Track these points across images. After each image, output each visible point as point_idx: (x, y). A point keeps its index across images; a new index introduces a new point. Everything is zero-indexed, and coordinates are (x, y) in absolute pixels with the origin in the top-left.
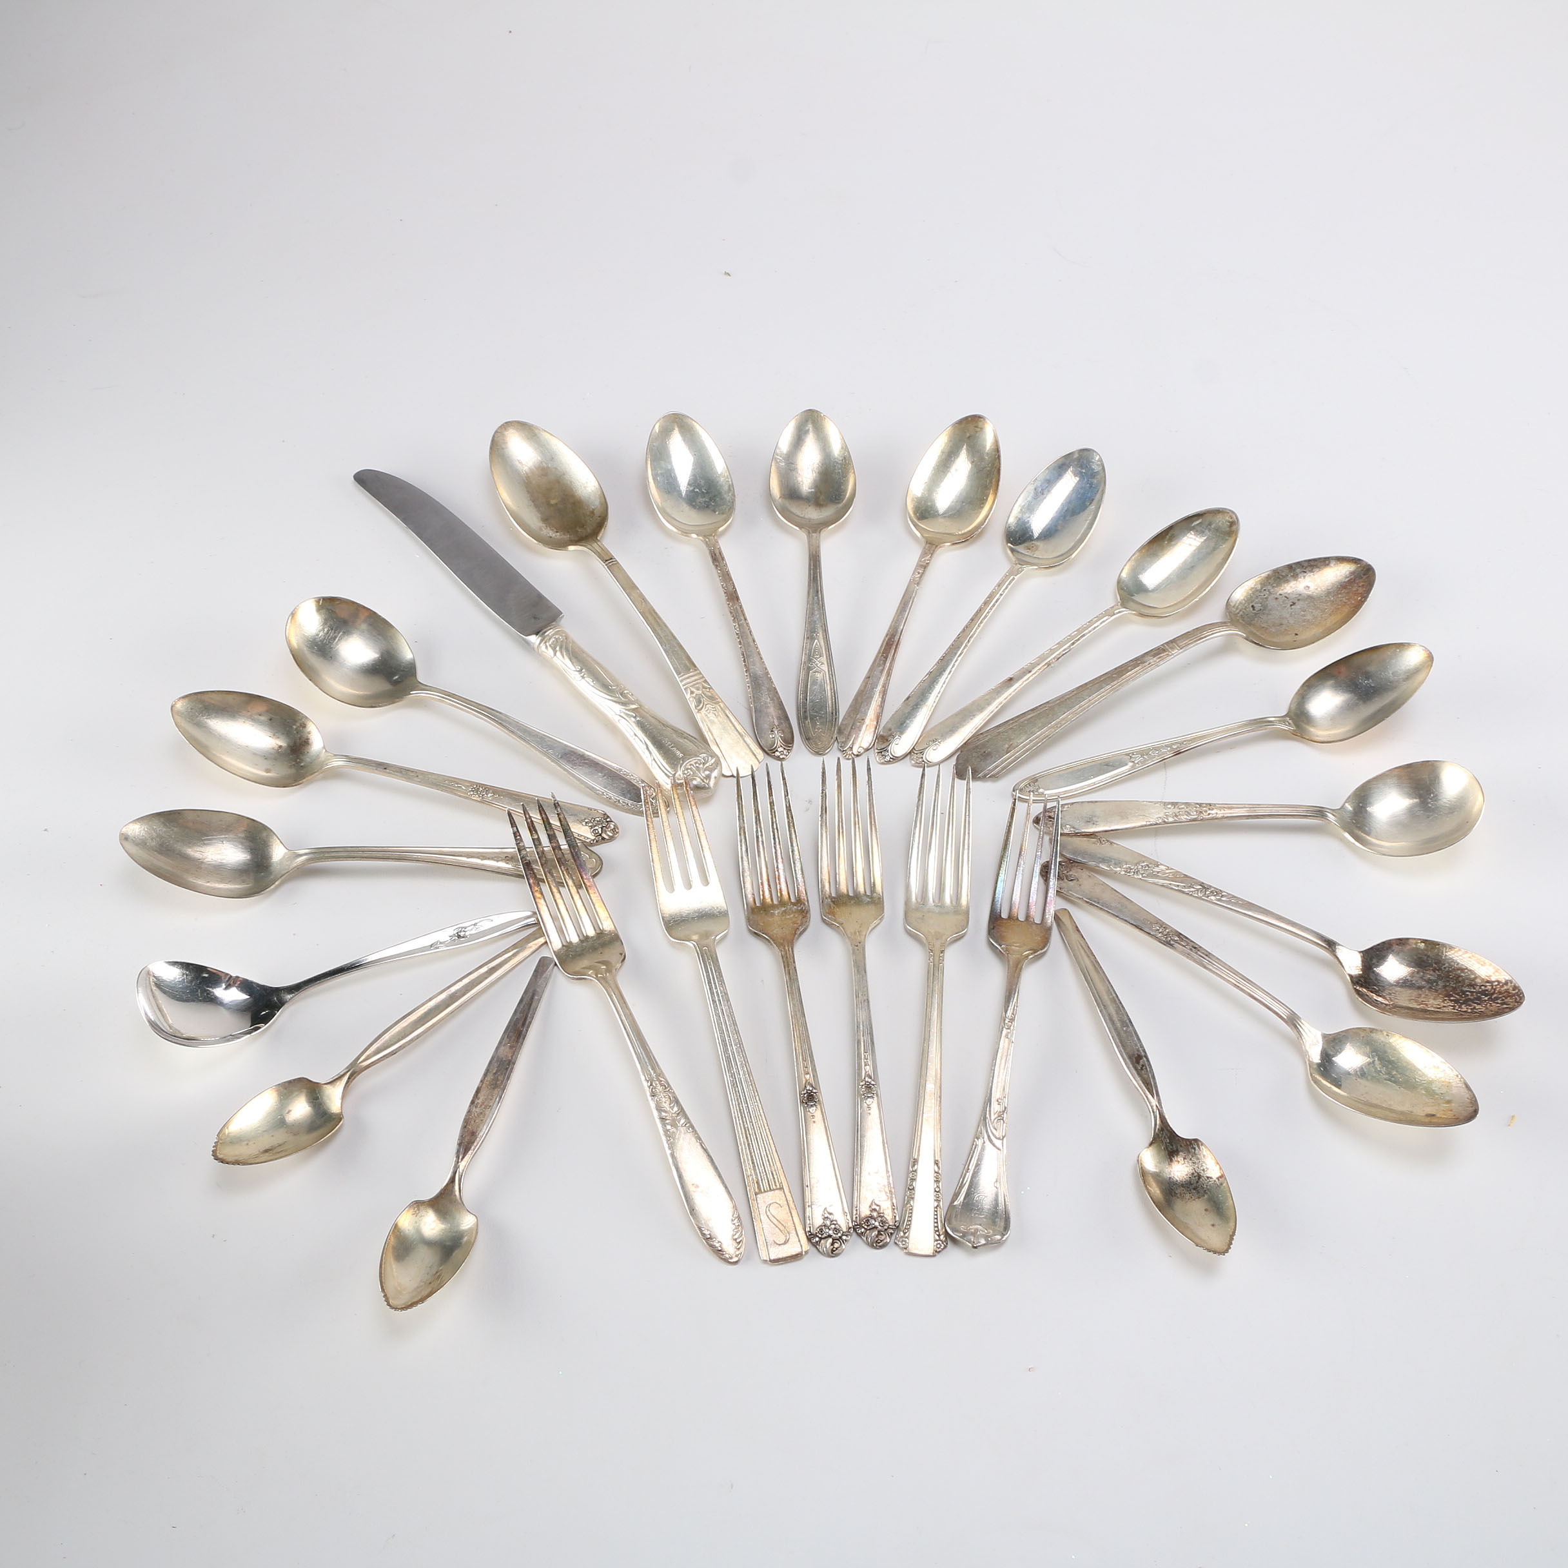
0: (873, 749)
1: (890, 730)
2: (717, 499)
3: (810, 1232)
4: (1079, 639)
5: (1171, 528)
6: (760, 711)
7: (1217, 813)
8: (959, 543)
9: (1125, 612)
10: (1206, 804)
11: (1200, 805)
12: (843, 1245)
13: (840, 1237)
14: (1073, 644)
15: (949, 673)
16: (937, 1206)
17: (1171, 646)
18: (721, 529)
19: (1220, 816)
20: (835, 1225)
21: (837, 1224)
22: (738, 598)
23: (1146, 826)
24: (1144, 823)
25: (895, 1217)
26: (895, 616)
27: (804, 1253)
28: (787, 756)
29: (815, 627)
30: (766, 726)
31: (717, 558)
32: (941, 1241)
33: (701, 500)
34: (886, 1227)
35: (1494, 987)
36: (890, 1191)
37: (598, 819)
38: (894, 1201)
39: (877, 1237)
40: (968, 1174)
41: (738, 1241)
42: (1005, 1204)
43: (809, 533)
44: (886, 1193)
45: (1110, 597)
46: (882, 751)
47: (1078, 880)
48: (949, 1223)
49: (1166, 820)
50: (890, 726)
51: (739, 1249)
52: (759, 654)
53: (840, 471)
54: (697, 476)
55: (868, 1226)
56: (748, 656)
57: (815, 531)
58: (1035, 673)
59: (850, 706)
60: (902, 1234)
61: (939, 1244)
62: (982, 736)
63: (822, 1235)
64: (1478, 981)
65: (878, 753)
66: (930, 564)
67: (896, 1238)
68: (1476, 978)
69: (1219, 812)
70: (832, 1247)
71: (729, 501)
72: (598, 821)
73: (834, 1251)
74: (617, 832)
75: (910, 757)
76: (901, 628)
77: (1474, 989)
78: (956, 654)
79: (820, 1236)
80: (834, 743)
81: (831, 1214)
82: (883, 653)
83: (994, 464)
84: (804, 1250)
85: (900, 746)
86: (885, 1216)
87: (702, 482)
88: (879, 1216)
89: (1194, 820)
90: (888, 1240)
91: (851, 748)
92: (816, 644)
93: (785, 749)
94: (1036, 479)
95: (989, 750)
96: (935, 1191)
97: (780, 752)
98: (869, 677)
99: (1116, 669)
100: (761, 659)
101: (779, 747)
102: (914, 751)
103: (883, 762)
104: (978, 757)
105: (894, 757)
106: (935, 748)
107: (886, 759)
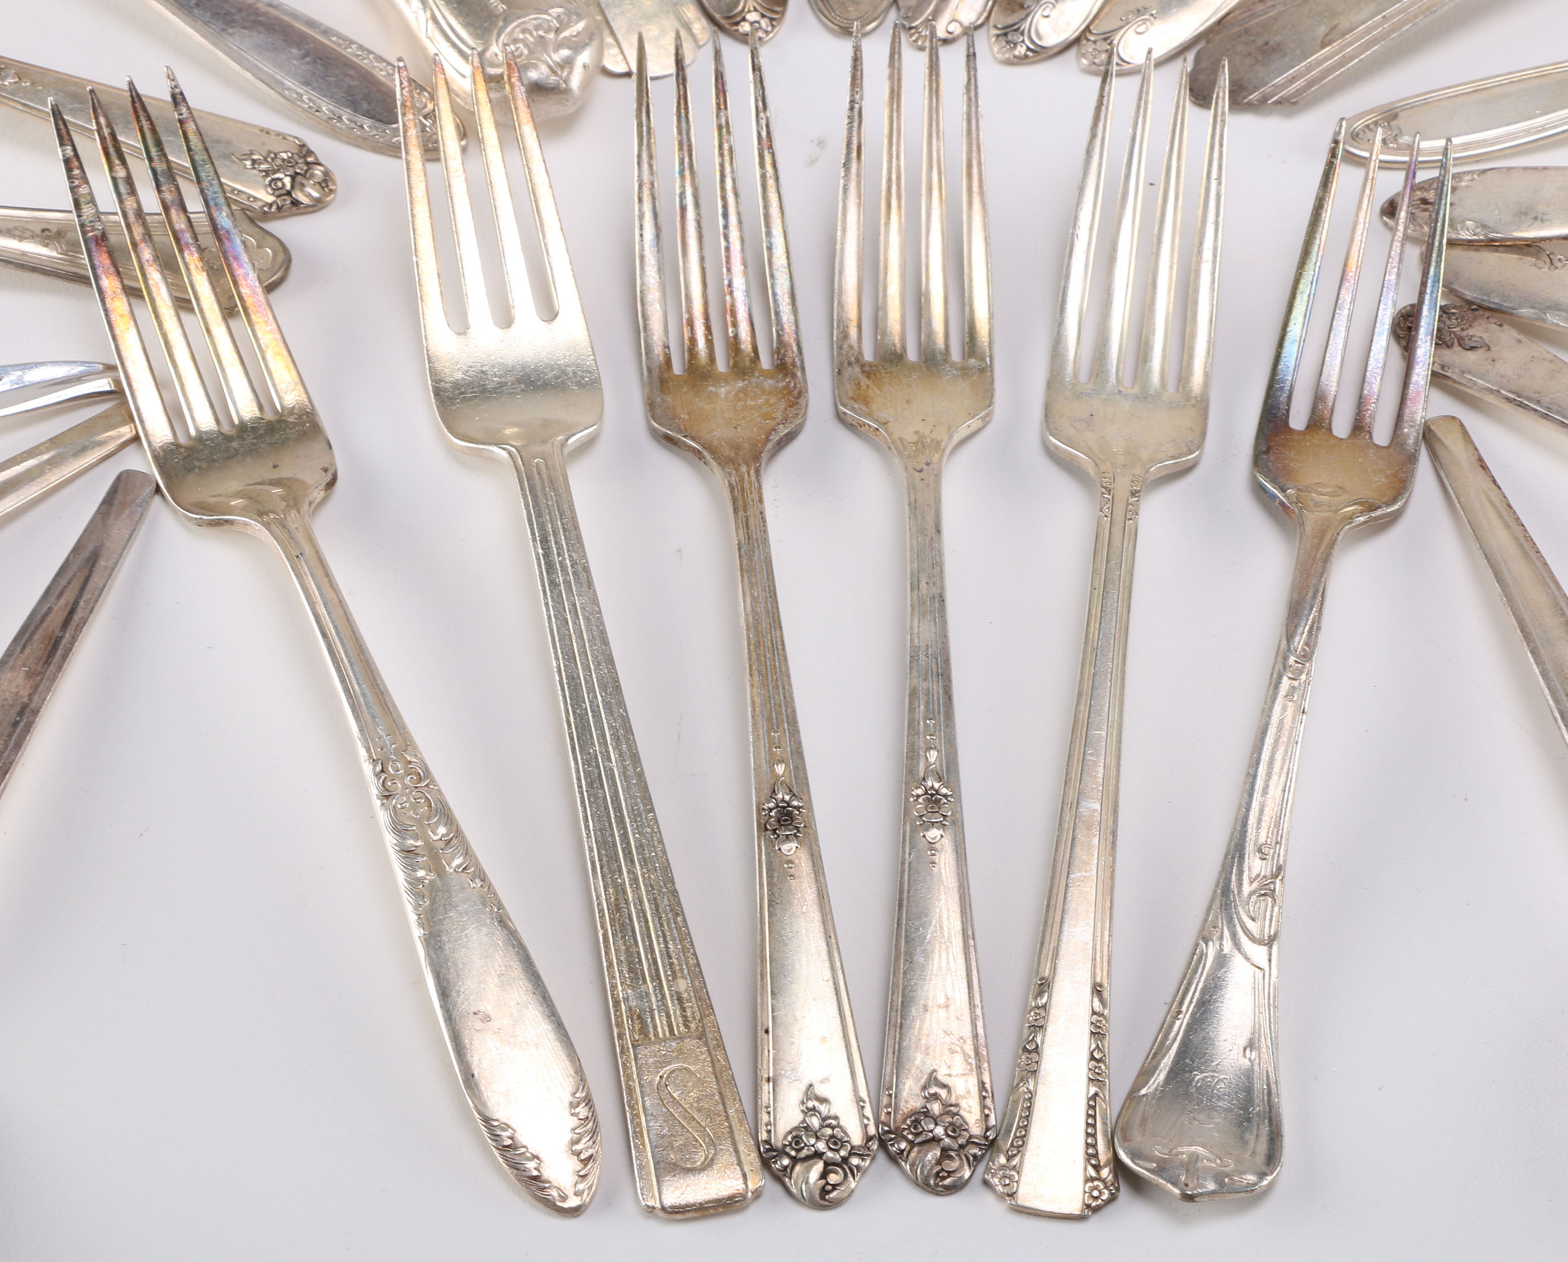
3: (767, 1142)
12: (851, 1179)
13: (845, 1160)
16: (1096, 1094)
20: (833, 1128)
21: (839, 1126)
25: (987, 1116)
27: (750, 1194)
32: (1103, 1181)
34: (961, 1141)
36: (977, 1053)
37: (284, 156)
38: (987, 1079)
39: (939, 1162)
40: (1178, 1023)
41: (583, 1157)
42: (1269, 1100)
44: (966, 1056)
46: (1008, 34)
48: (1125, 1139)
51: (584, 1177)
55: (917, 1135)
60: (1003, 1160)
61: (1096, 1188)
63: (798, 1151)
65: (998, 36)
67: (988, 1170)
70: (823, 1182)
72: (283, 160)
73: (829, 1192)
74: (331, 191)
79: (793, 1153)
80: (887, 10)
81: (823, 1100)
84: (751, 1186)
86: (962, 1113)
88: (948, 1113)
90: (967, 1173)
91: (930, 23)
93: (763, 16)
95: (1278, 38)
96: (1092, 1058)
97: (752, 24)
101: (749, 12)
102: (1090, 32)
103: (1009, 59)
104: (1250, 54)
105: (1037, 49)
106: (1141, 29)
107: (1017, 53)
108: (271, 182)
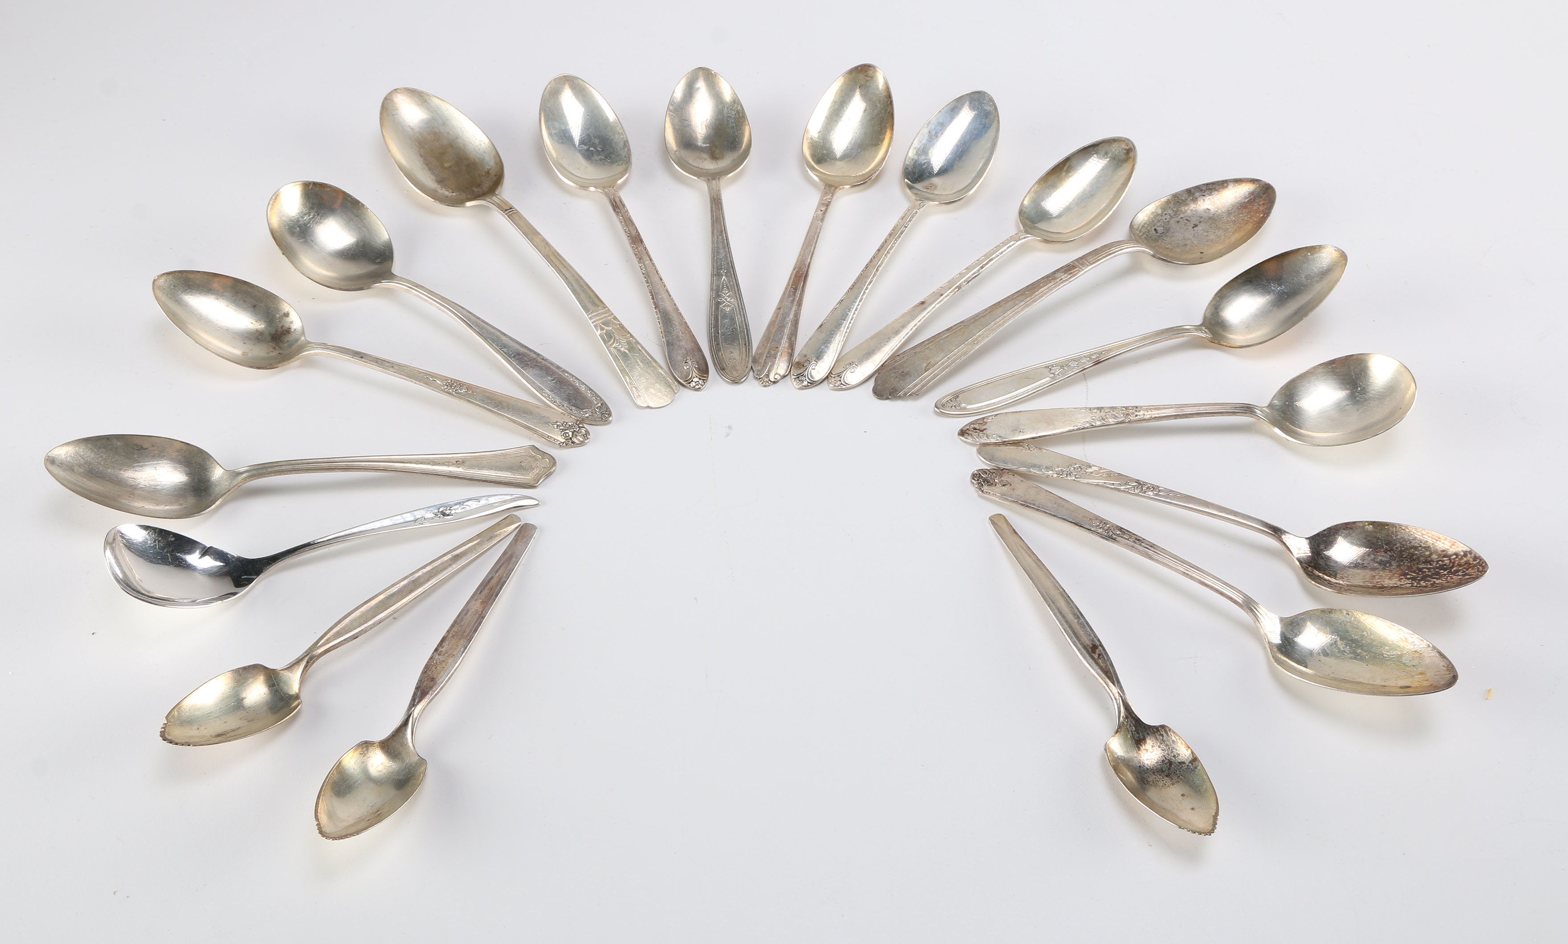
0: (789, 375)
1: (805, 356)
2: (613, 151)
4: (987, 263)
5: (1068, 159)
6: (672, 345)
7: (1144, 414)
8: (858, 185)
9: (1030, 238)
10: (1132, 407)
11: (1126, 408)
14: (982, 267)
15: (860, 301)
17: (1081, 262)
18: (620, 182)
19: (1148, 417)
22: (642, 241)
23: (1074, 430)
24: (1072, 428)
26: (801, 251)
28: (702, 385)
29: (720, 264)
30: (680, 359)
31: (617, 206)
33: (596, 156)
35: (1452, 561)
37: (570, 424)
43: (708, 180)
45: (1011, 224)
47: (1011, 485)
49: (1094, 424)
50: (804, 353)
52: (667, 291)
53: (734, 125)
54: (592, 135)
56: (656, 294)
57: (714, 179)
58: (946, 297)
59: (764, 336)
62: (898, 358)
64: (1434, 557)
65: (795, 379)
66: (832, 202)
68: (1431, 554)
69: (1146, 413)
71: (625, 157)
74: (588, 438)
75: (828, 381)
76: (808, 263)
77: (1431, 565)
78: (865, 283)
80: (749, 372)
82: (792, 285)
83: (886, 110)
85: (819, 370)
87: (597, 141)
89: (1122, 422)
91: (768, 376)
92: (723, 281)
93: (700, 379)
94: (929, 122)
95: (907, 370)
97: (696, 382)
98: (780, 308)
99: (1027, 286)
100: (670, 295)
101: (694, 378)
102: (832, 374)
103: (801, 387)
104: (897, 377)
105: (812, 382)
106: (852, 371)
107: (804, 384)
108: (564, 434)
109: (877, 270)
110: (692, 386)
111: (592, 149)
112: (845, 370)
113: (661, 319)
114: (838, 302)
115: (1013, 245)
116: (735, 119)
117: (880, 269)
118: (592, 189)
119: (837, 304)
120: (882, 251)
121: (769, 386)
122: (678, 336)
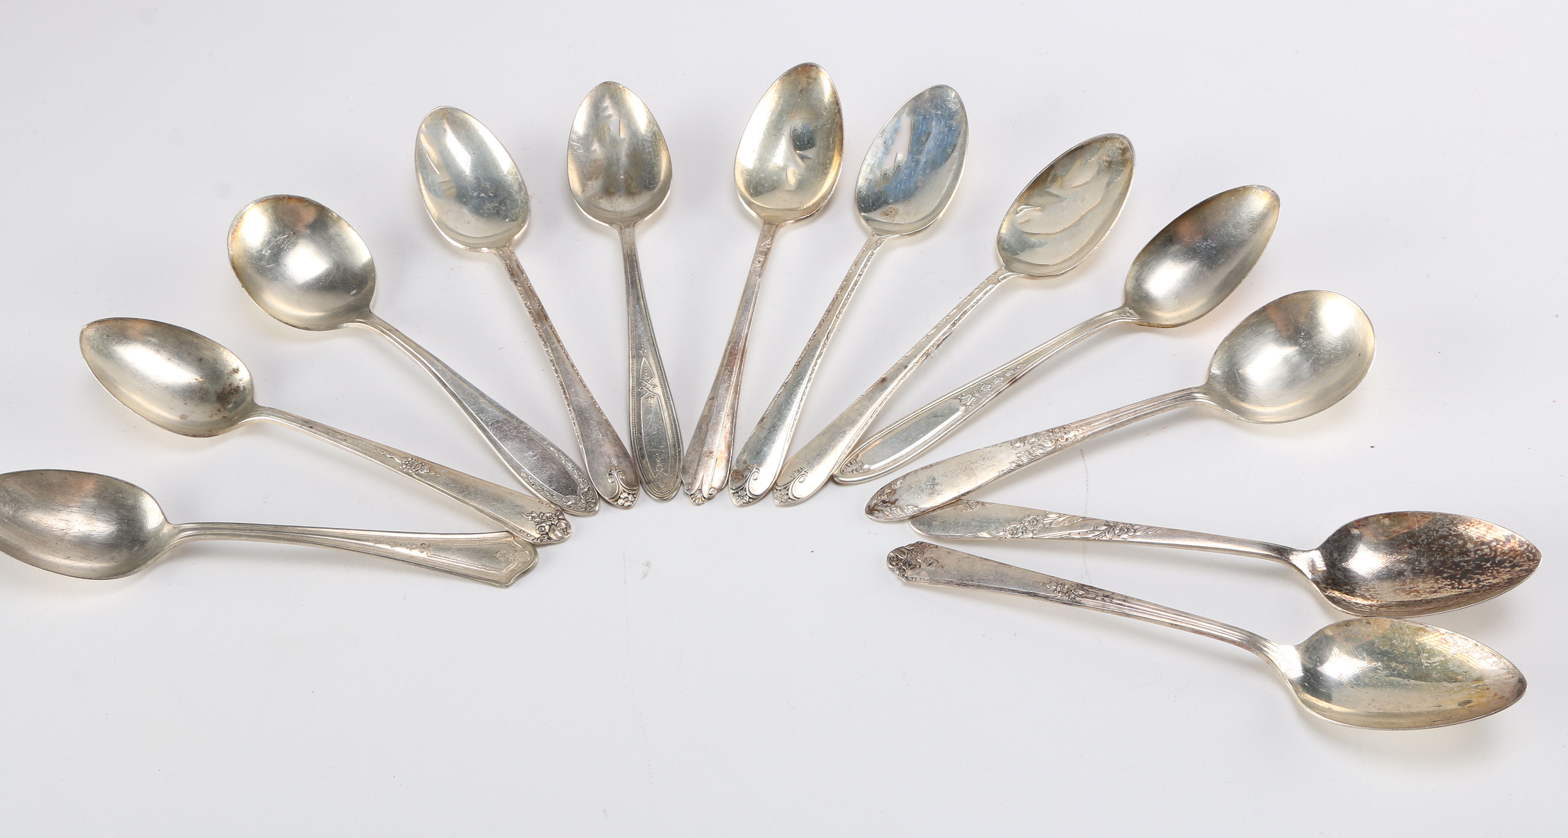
1: (745, 462)
2: (508, 202)
4: (960, 318)
5: (1052, 167)
6: (593, 452)
8: (803, 219)
9: (1012, 276)
14: (954, 324)
15: (809, 381)
18: (516, 237)
22: (546, 317)
26: (734, 319)
28: (632, 503)
29: (640, 341)
30: (602, 469)
31: (515, 273)
33: (489, 205)
43: (621, 229)
45: (991, 262)
50: (744, 457)
52: (581, 381)
53: (651, 149)
56: (568, 386)
57: (628, 226)
58: (911, 369)
66: (772, 248)
71: (522, 203)
75: (773, 495)
76: (746, 332)
78: (814, 355)
82: (726, 366)
83: (834, 120)
85: (759, 483)
87: (488, 185)
92: (645, 363)
98: (713, 399)
100: (585, 386)
109: (827, 337)
110: (619, 504)
111: (483, 195)
112: (792, 481)
113: (577, 420)
114: (782, 386)
115: (991, 289)
116: (652, 143)
117: (831, 335)
118: (485, 250)
119: (781, 388)
120: (832, 312)
121: (703, 504)
122: (598, 441)
